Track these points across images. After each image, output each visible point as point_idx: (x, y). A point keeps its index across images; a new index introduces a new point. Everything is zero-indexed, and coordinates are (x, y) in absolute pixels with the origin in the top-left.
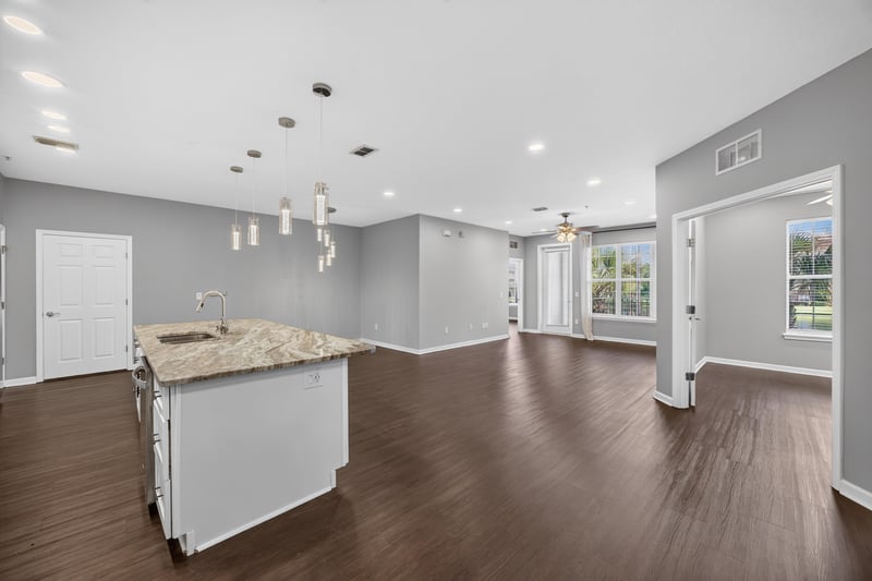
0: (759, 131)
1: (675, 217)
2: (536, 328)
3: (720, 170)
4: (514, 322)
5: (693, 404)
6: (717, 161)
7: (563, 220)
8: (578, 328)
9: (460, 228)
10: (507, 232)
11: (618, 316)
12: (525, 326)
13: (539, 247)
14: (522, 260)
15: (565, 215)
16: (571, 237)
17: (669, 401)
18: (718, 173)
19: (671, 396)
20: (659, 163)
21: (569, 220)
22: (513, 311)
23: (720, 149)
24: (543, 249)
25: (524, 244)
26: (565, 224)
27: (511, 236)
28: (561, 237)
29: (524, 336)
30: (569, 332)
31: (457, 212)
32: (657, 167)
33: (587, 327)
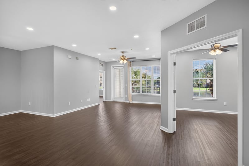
0: (206, 16)
1: (169, 53)
2: (111, 99)
3: (188, 32)
4: (101, 97)
5: (175, 131)
6: (187, 28)
7: (122, 54)
8: (126, 99)
9: (76, 55)
10: (99, 59)
11: (141, 93)
12: (106, 99)
13: (112, 66)
14: (105, 71)
15: (123, 53)
16: (125, 62)
17: (167, 130)
18: (187, 34)
19: (167, 128)
20: (162, 30)
21: (124, 54)
22: (101, 92)
23: (189, 24)
24: (113, 67)
25: (106, 65)
26: (123, 56)
27: (100, 61)
28: (121, 62)
29: (105, 103)
30: (123, 100)
31: (74, 46)
32: (162, 32)
33: (130, 98)
